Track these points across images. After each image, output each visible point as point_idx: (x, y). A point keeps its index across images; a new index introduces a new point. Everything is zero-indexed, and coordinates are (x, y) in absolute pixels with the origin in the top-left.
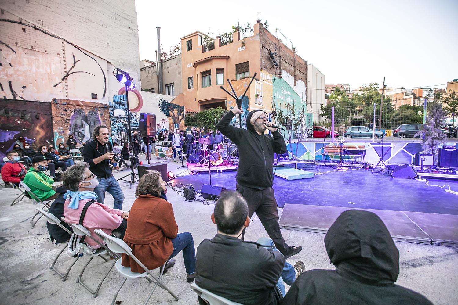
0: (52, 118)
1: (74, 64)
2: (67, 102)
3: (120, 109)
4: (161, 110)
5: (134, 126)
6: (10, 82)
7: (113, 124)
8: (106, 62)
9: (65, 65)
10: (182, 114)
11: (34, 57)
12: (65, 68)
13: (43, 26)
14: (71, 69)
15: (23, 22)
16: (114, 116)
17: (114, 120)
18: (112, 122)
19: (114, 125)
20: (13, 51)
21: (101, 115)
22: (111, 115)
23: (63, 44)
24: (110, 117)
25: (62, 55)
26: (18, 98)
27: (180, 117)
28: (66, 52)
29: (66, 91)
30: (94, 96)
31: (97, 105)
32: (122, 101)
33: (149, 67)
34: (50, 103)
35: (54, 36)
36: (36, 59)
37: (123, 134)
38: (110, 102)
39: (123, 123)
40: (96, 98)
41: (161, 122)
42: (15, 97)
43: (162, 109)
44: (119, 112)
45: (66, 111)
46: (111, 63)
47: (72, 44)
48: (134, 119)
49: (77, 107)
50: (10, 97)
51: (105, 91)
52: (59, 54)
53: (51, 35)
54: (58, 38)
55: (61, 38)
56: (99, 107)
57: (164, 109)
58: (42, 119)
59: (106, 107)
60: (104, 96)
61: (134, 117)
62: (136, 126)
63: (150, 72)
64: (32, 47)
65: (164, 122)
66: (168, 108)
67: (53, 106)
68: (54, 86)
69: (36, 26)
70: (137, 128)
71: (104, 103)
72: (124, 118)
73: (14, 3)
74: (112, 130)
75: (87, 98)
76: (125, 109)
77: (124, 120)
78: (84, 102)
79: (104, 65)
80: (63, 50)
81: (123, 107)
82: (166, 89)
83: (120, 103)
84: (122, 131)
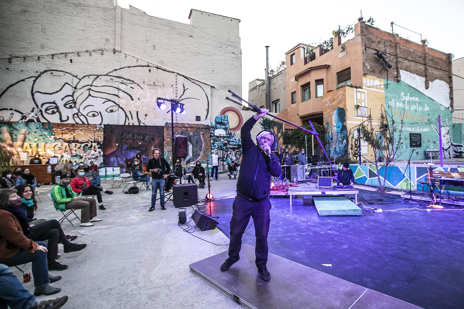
0: (164, 139)
1: (184, 92)
2: (176, 125)
3: (220, 129)
4: (262, 128)
5: (233, 145)
6: (137, 112)
7: (213, 144)
8: (210, 86)
9: (176, 94)
10: (281, 131)
11: (154, 91)
12: (177, 96)
13: (163, 65)
14: (181, 96)
15: (150, 65)
16: (214, 136)
17: (214, 139)
18: (212, 141)
19: (215, 144)
20: (142, 88)
21: (203, 135)
22: (212, 135)
23: (176, 77)
24: (211, 136)
25: (175, 86)
26: (142, 124)
27: (280, 135)
28: (178, 83)
29: (176, 116)
30: (198, 119)
31: (200, 127)
32: (223, 121)
33: (260, 86)
34: (163, 127)
35: (170, 72)
36: (156, 92)
37: (223, 153)
38: (211, 123)
39: (223, 142)
40: (200, 120)
42: (139, 124)
43: (263, 127)
44: (221, 132)
46: (214, 87)
47: (183, 76)
48: (233, 138)
49: (183, 129)
50: (137, 124)
51: (208, 113)
52: (172, 86)
53: (168, 72)
54: (173, 72)
55: (175, 72)
56: (202, 128)
57: (265, 127)
58: (156, 140)
59: (207, 128)
60: (206, 117)
61: (233, 136)
62: (235, 145)
63: (260, 90)
64: (154, 83)
66: (270, 125)
67: (165, 129)
68: (167, 112)
69: (157, 66)
70: (236, 147)
71: (206, 124)
72: (224, 137)
73: (145, 52)
74: (211, 149)
75: (192, 121)
76: (225, 129)
77: (224, 139)
78: (189, 124)
79: (208, 90)
80: (176, 82)
81: (224, 127)
82: (273, 106)
83: (221, 123)
84: (221, 149)
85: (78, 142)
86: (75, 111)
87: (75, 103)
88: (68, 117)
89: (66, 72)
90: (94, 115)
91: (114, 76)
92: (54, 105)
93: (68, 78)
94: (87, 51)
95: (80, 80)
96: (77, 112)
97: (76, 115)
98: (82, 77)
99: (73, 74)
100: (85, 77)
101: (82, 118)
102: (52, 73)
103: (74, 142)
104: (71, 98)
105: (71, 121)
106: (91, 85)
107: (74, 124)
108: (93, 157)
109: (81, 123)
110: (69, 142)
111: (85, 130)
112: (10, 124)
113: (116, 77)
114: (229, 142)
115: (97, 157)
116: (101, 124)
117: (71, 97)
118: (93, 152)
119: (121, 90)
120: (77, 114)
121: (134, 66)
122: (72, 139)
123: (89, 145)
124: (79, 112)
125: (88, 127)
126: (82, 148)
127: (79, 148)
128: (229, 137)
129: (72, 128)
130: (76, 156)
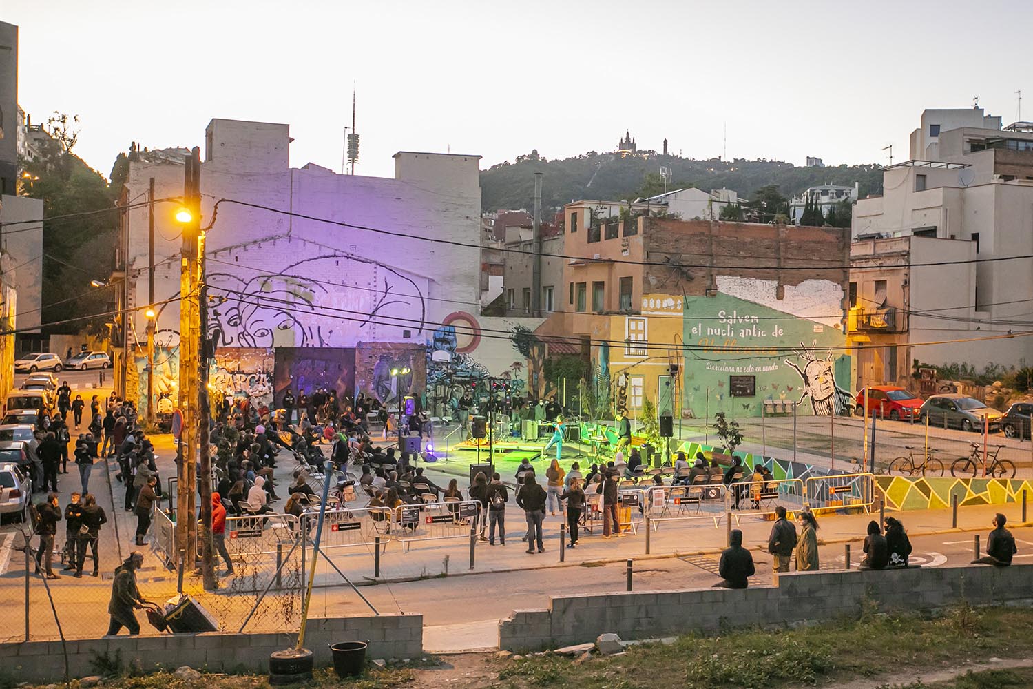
0: (355, 367)
1: (386, 294)
2: (374, 345)
3: (442, 349)
4: (514, 346)
5: (463, 377)
6: (319, 327)
7: (430, 374)
8: (427, 280)
9: (375, 296)
10: (543, 356)
11: (343, 294)
12: (375, 301)
13: (357, 251)
14: (382, 300)
15: (337, 253)
16: (432, 362)
17: (432, 367)
18: (428, 371)
20: (325, 291)
21: (414, 360)
22: (428, 360)
23: (375, 270)
24: (426, 363)
25: (373, 284)
26: (325, 346)
27: (541, 362)
28: (378, 279)
29: (373, 331)
30: (407, 334)
31: (410, 347)
32: (446, 336)
34: (355, 349)
35: (367, 262)
36: (345, 295)
37: (445, 390)
38: (428, 341)
39: (445, 371)
40: (409, 337)
41: (513, 368)
42: (322, 345)
43: (516, 345)
44: (441, 355)
45: (371, 357)
46: (433, 281)
47: (385, 267)
48: (463, 365)
49: (384, 351)
50: (318, 345)
51: (422, 325)
52: (369, 284)
53: (363, 262)
54: (371, 262)
55: (373, 262)
56: (413, 350)
57: (521, 344)
58: (344, 370)
59: (421, 348)
60: (420, 331)
61: (463, 362)
62: (466, 377)
64: (343, 281)
65: (519, 369)
66: (527, 342)
67: (357, 352)
68: (361, 326)
69: (348, 255)
70: (466, 379)
71: (419, 343)
72: (448, 363)
73: (331, 234)
74: (427, 384)
75: (397, 338)
76: (450, 350)
77: (447, 367)
78: (393, 343)
79: (424, 287)
80: (375, 277)
81: (448, 346)
82: (545, 293)
83: (443, 340)
84: (443, 383)
85: (243, 372)
86: (240, 329)
87: (240, 318)
88: (232, 338)
89: (231, 276)
90: (263, 335)
91: (289, 276)
92: (217, 322)
93: (233, 285)
94: (255, 242)
95: (247, 284)
96: (242, 331)
97: (241, 335)
98: (249, 280)
99: (239, 278)
100: (252, 280)
101: (249, 338)
102: (214, 279)
103: (239, 372)
104: (235, 312)
105: (235, 344)
106: (260, 292)
107: (239, 348)
108: (262, 394)
109: (247, 346)
110: (233, 373)
111: (252, 355)
112: (167, 349)
113: (292, 276)
114: (455, 371)
115: (266, 394)
116: (271, 347)
117: (236, 310)
118: (261, 387)
119: (297, 296)
120: (243, 333)
121: (316, 257)
122: (237, 369)
123: (257, 377)
124: (245, 330)
125: (255, 351)
126: (248, 381)
127: (245, 381)
128: (456, 364)
129: (237, 354)
130: (240, 393)
